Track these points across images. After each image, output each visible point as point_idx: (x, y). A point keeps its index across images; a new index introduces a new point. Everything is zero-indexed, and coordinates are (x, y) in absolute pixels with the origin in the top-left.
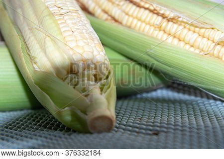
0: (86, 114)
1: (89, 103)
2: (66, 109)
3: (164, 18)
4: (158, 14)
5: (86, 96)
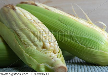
1: (54, 62)
5: (52, 58)
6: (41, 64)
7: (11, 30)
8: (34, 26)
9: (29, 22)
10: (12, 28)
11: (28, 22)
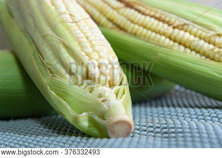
0: (105, 120)
1: (107, 108)
2: (84, 114)
3: (170, 25)
4: (164, 21)
5: (103, 101)
6: (81, 115)
7: (26, 36)
8: (68, 28)
9: (60, 20)
10: (26, 32)
11: (58, 20)
